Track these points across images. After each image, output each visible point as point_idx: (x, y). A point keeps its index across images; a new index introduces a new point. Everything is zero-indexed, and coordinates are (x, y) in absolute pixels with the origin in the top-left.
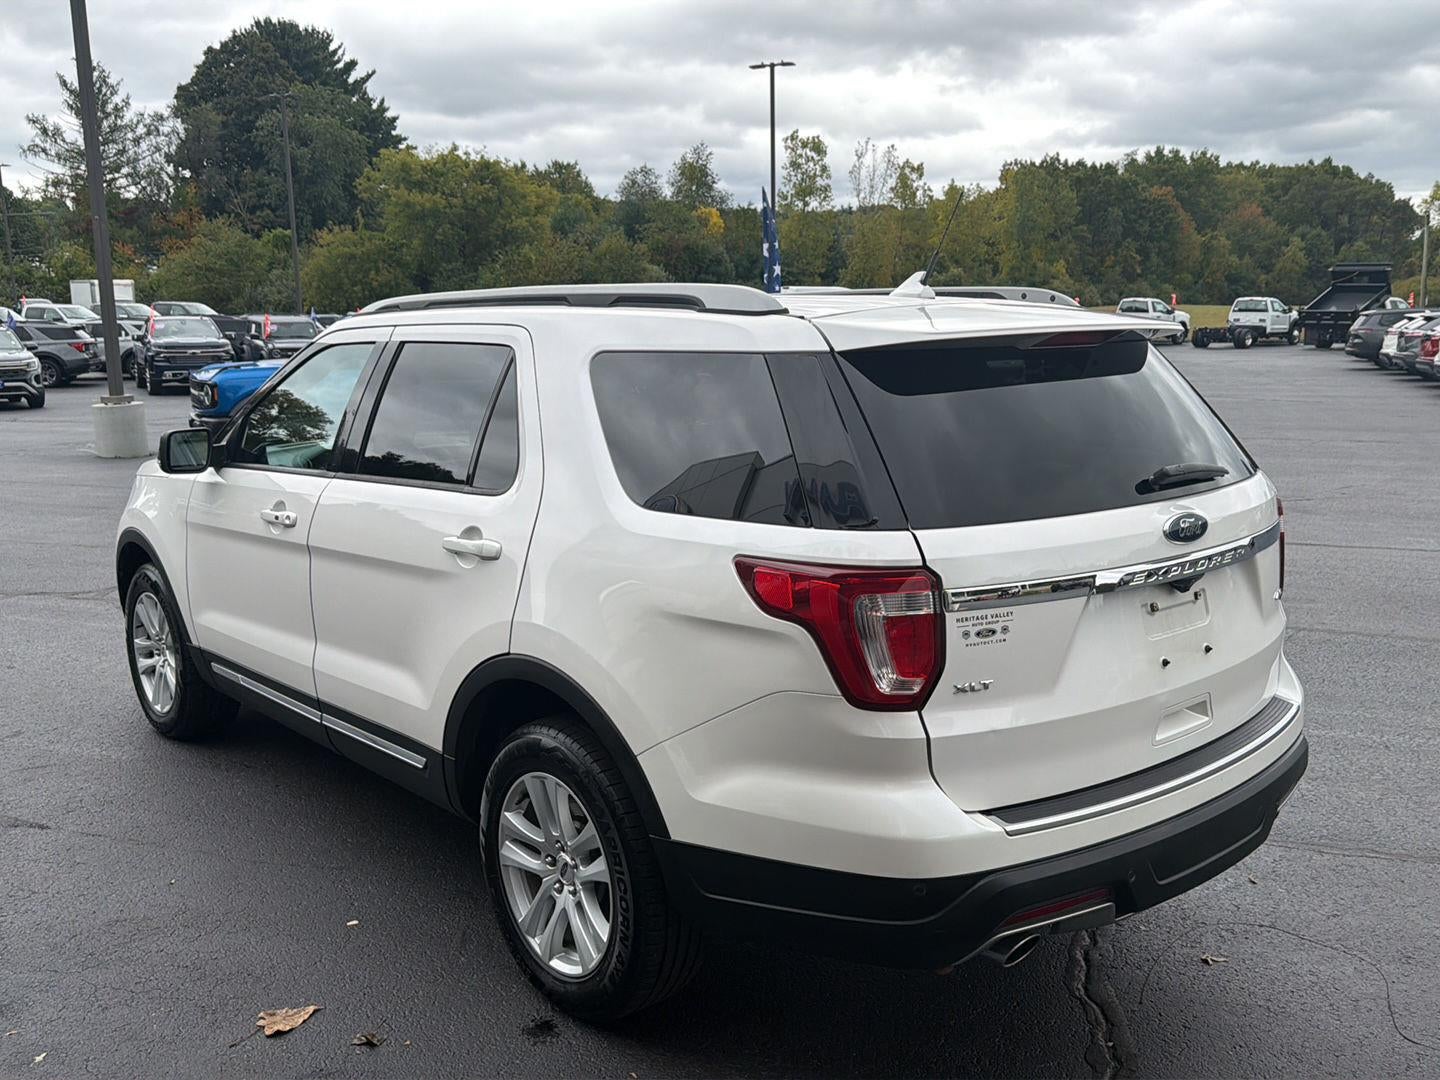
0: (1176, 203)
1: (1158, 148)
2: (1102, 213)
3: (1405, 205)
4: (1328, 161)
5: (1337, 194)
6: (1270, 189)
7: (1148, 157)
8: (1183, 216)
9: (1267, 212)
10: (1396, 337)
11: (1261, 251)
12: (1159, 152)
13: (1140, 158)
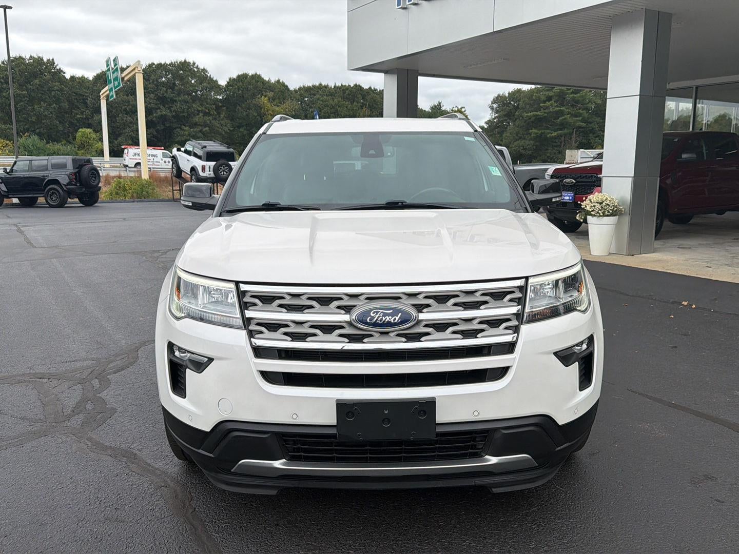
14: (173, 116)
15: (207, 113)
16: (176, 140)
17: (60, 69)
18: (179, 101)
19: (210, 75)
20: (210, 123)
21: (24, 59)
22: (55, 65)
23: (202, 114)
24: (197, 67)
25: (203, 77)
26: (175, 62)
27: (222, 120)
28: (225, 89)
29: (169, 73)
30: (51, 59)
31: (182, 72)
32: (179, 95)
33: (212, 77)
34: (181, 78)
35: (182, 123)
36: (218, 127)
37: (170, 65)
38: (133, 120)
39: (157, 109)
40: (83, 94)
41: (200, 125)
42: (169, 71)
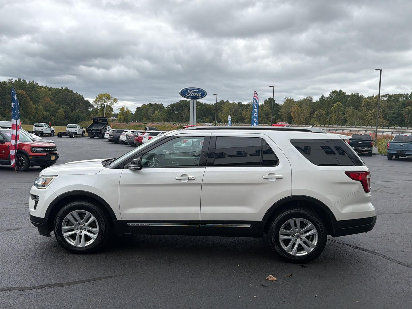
0: (26, 95)
1: (19, 79)
2: (4, 96)
3: (88, 102)
4: (67, 88)
5: (71, 97)
6: (52, 94)
7: (16, 81)
8: (29, 99)
9: (52, 100)
10: (126, 136)
11: (52, 111)
12: (19, 80)
13: (14, 81)
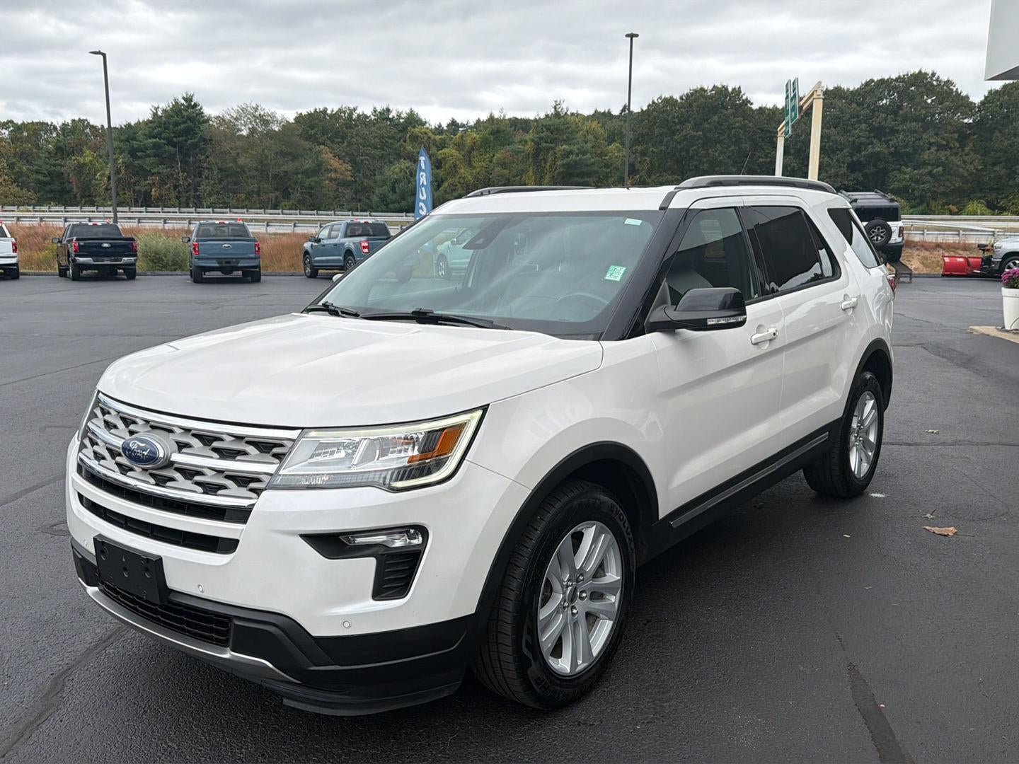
14: (890, 154)
15: (943, 145)
16: (891, 188)
17: (747, 99)
18: (904, 131)
19: (957, 89)
20: (947, 159)
21: (705, 91)
22: (742, 94)
23: (936, 148)
24: (937, 80)
25: (946, 94)
26: (904, 76)
27: (966, 155)
28: (979, 107)
29: (894, 92)
30: (737, 87)
31: (913, 88)
32: (904, 121)
33: (959, 91)
34: (911, 98)
35: (902, 163)
36: (958, 166)
37: (896, 80)
38: (832, 160)
39: (869, 144)
40: (771, 130)
41: (929, 164)
42: (895, 88)
